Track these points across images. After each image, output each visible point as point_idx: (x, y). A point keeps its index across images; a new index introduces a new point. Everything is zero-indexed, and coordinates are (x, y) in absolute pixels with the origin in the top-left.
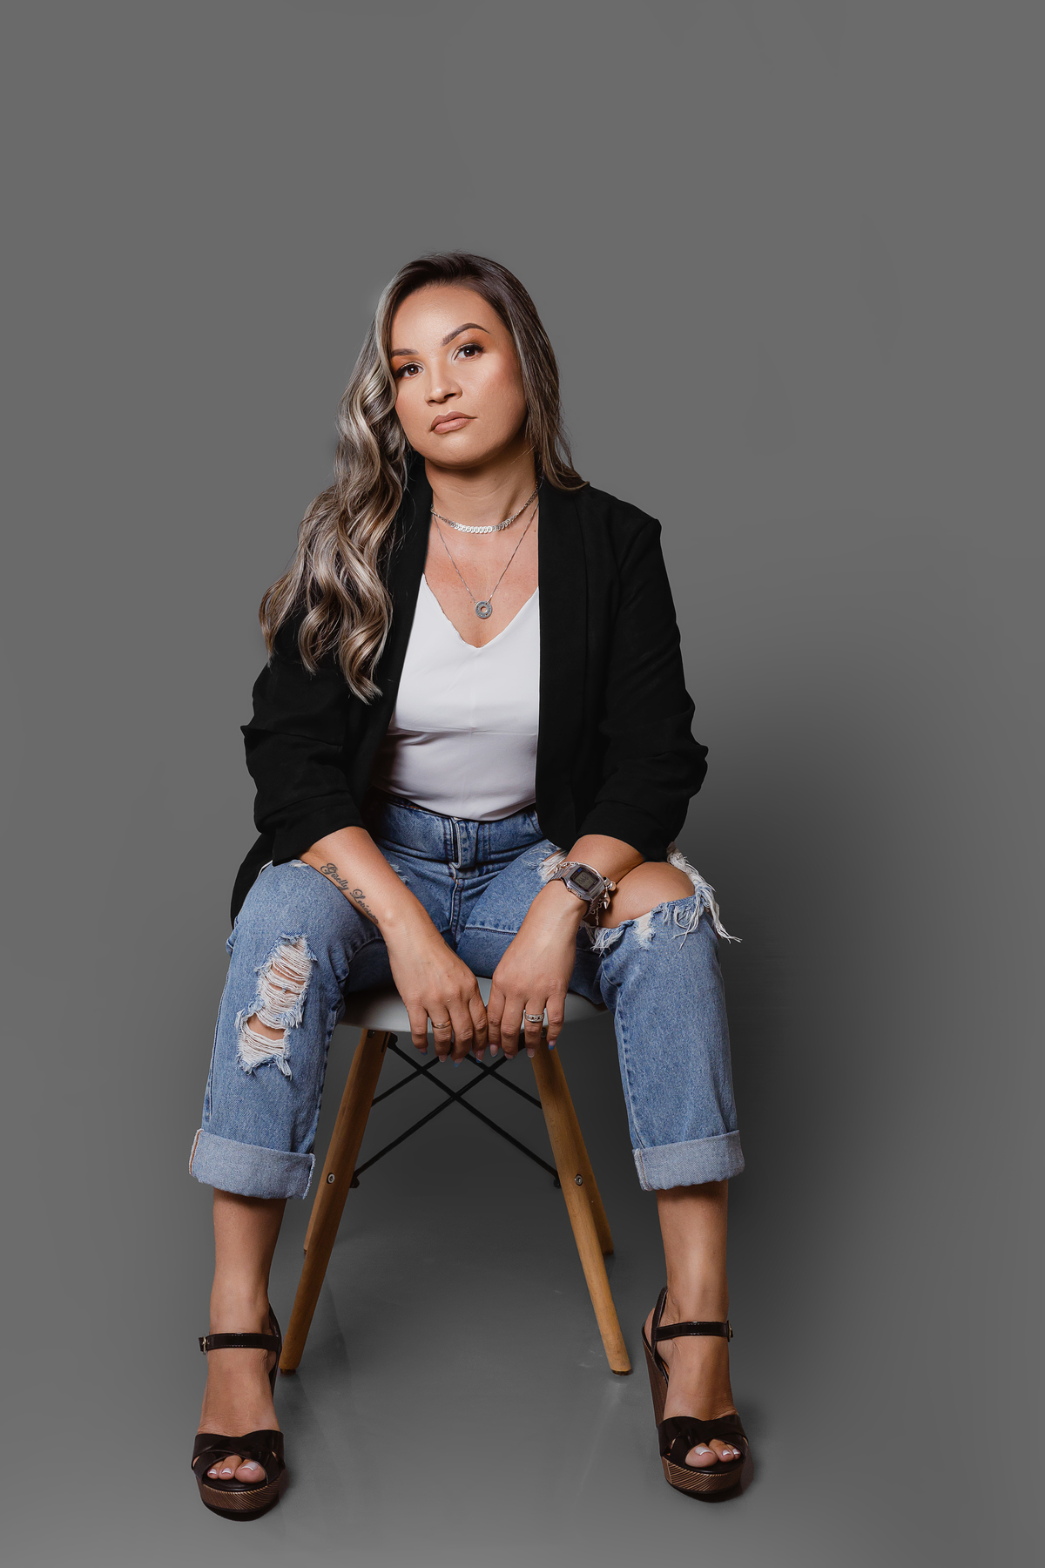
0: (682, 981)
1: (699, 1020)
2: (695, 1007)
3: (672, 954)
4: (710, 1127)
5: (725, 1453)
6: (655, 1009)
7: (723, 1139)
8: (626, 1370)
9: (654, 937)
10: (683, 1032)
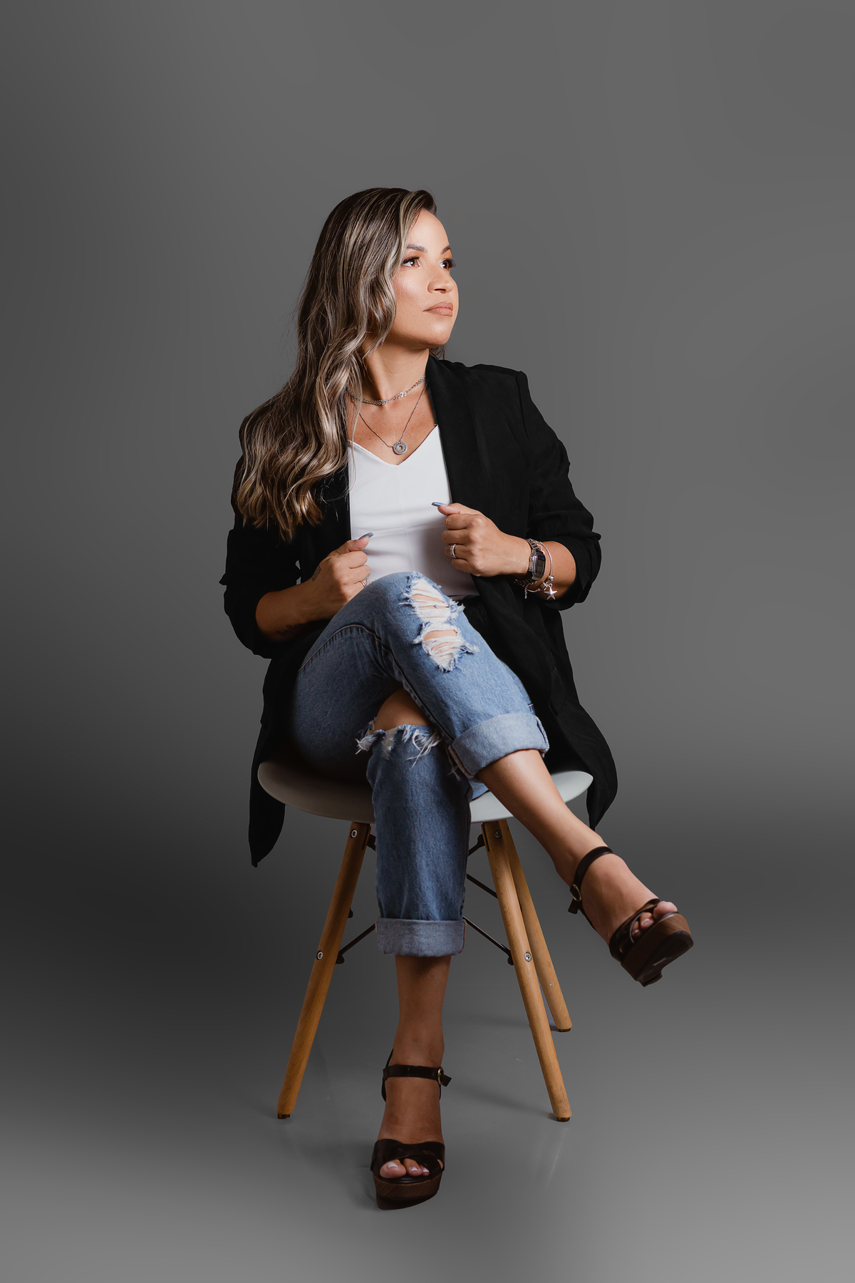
5: (413, 1170)
8: (566, 1115)
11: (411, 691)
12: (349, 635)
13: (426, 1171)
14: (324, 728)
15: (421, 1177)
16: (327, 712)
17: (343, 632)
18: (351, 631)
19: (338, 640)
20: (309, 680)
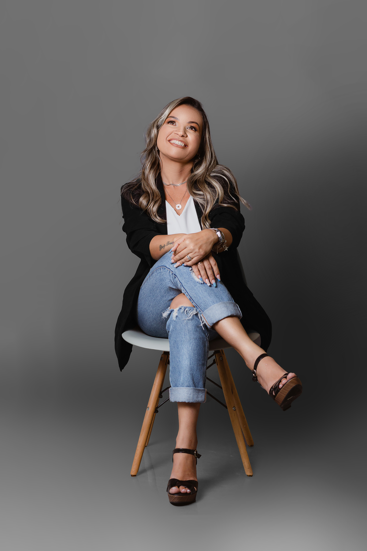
0: (184, 333)
1: (188, 347)
2: (187, 342)
3: (181, 323)
4: (187, 384)
5: (183, 490)
6: (175, 341)
7: (192, 389)
8: (251, 474)
9: (177, 316)
10: (182, 350)
11: (185, 292)
12: (159, 271)
13: (188, 491)
14: (149, 312)
15: (186, 494)
16: (150, 305)
17: (157, 270)
18: (160, 270)
19: (155, 274)
20: (143, 292)
